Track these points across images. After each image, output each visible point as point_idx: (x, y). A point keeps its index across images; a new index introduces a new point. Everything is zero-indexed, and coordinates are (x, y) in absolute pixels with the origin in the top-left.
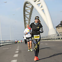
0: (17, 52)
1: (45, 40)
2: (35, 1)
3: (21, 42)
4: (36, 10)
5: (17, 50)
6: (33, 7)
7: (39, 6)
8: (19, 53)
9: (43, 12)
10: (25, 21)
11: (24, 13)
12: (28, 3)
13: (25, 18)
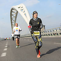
0: (6, 47)
1: (27, 37)
2: (19, 8)
3: (9, 39)
4: (20, 14)
5: (7, 45)
6: (17, 12)
7: (22, 11)
8: (7, 47)
9: (26, 15)
10: (12, 23)
11: (11, 17)
12: (13, 9)
13: (11, 21)
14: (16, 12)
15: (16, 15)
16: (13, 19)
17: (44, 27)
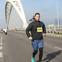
2: (14, 2)
11: (6, 10)
13: (6, 14)
14: (11, 6)
15: (11, 9)
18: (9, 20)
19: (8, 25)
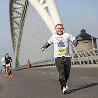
14: (24, 4)
15: (25, 11)
16: (15, 19)
17: (95, 42)
18: (20, 40)
19: (18, 54)
